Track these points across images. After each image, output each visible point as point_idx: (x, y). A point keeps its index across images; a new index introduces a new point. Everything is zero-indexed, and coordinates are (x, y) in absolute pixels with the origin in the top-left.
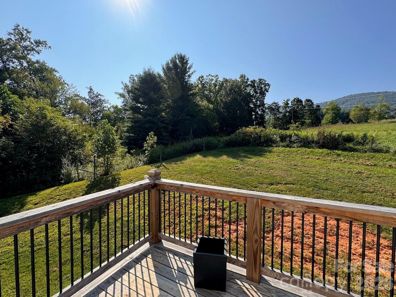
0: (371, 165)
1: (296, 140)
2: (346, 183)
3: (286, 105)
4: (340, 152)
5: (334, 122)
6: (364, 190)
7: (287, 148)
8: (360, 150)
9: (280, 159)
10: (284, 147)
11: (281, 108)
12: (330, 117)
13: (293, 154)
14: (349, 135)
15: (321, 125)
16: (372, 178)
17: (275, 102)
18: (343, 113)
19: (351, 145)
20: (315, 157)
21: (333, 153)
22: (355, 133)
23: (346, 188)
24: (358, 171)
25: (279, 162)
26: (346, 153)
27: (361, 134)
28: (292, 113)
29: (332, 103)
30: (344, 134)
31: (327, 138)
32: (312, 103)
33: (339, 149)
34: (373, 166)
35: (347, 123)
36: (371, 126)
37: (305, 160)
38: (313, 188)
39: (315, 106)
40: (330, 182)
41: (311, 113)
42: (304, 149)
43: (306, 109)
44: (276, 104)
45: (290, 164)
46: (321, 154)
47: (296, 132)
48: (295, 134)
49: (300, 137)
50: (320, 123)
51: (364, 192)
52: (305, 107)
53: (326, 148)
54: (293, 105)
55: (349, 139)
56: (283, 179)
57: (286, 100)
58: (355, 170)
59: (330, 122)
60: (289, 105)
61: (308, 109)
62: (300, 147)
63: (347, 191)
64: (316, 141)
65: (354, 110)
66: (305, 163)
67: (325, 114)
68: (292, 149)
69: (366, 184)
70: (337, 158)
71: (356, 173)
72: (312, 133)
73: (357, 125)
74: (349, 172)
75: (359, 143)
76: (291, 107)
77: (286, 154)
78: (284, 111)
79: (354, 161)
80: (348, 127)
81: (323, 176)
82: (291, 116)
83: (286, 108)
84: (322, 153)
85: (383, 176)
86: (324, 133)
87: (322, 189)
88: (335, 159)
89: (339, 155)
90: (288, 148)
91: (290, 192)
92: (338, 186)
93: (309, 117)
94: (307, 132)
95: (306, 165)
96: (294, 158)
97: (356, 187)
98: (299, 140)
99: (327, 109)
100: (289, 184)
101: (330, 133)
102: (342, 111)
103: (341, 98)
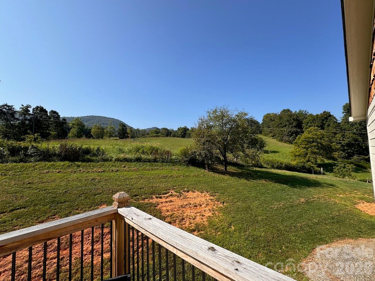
0: (101, 172)
1: (34, 153)
2: (83, 191)
3: (25, 111)
4: (80, 163)
5: (79, 136)
6: (96, 193)
7: (20, 164)
8: (95, 160)
9: (6, 178)
10: (15, 162)
11: (18, 114)
12: (76, 131)
13: (28, 170)
14: (88, 148)
15: (67, 138)
16: (101, 182)
17: (8, 104)
18: (87, 130)
19: (89, 157)
20: (56, 171)
21: (74, 165)
22: (92, 147)
23: (83, 195)
24: (93, 178)
25: (4, 183)
26: (84, 164)
27: (96, 148)
28: (34, 122)
29: (77, 119)
30: (84, 147)
31: (69, 151)
32: (59, 116)
33: (80, 161)
34: (103, 172)
35: (89, 138)
36: (104, 141)
37: (43, 175)
38: (51, 205)
39: (61, 119)
40: (69, 193)
41: (57, 125)
42: (43, 163)
43: (51, 120)
44: (10, 108)
45: (23, 183)
46: (62, 166)
47: (34, 144)
48: (33, 146)
49: (39, 150)
50: (66, 135)
51: (95, 195)
52: (50, 118)
53: (68, 161)
54: (35, 113)
55: (88, 151)
56: (8, 205)
57: (25, 105)
58: (91, 178)
59: (75, 136)
60: (29, 112)
61: (54, 121)
62: (39, 161)
63: (83, 198)
64: (58, 154)
65: (94, 128)
66: (43, 178)
67: (71, 128)
68: (27, 164)
69: (97, 187)
70: (77, 169)
71: (91, 180)
72: (54, 145)
73: (95, 140)
74: (86, 180)
75: (94, 155)
76: (32, 115)
77: (19, 170)
78: (22, 118)
79: (90, 170)
80: (89, 141)
81: (62, 188)
82: (32, 126)
83: (25, 115)
84: (64, 165)
85: (108, 179)
86: (66, 146)
87: (60, 203)
88: (75, 170)
89: (79, 166)
90: (22, 164)
91: (19, 219)
92: (76, 195)
93: (55, 129)
94: (48, 145)
95: (44, 180)
96: (29, 175)
97: (91, 192)
98: (37, 153)
99: (73, 124)
100: (18, 209)
101: (72, 146)
102: (86, 127)
103: (86, 117)
